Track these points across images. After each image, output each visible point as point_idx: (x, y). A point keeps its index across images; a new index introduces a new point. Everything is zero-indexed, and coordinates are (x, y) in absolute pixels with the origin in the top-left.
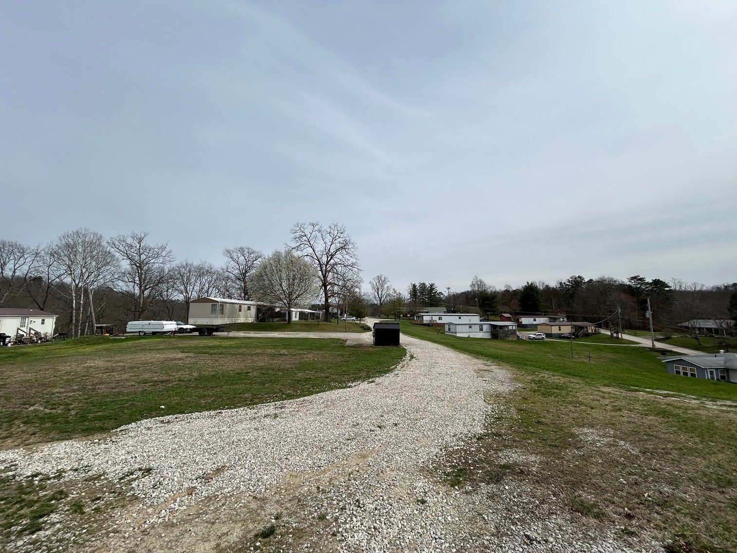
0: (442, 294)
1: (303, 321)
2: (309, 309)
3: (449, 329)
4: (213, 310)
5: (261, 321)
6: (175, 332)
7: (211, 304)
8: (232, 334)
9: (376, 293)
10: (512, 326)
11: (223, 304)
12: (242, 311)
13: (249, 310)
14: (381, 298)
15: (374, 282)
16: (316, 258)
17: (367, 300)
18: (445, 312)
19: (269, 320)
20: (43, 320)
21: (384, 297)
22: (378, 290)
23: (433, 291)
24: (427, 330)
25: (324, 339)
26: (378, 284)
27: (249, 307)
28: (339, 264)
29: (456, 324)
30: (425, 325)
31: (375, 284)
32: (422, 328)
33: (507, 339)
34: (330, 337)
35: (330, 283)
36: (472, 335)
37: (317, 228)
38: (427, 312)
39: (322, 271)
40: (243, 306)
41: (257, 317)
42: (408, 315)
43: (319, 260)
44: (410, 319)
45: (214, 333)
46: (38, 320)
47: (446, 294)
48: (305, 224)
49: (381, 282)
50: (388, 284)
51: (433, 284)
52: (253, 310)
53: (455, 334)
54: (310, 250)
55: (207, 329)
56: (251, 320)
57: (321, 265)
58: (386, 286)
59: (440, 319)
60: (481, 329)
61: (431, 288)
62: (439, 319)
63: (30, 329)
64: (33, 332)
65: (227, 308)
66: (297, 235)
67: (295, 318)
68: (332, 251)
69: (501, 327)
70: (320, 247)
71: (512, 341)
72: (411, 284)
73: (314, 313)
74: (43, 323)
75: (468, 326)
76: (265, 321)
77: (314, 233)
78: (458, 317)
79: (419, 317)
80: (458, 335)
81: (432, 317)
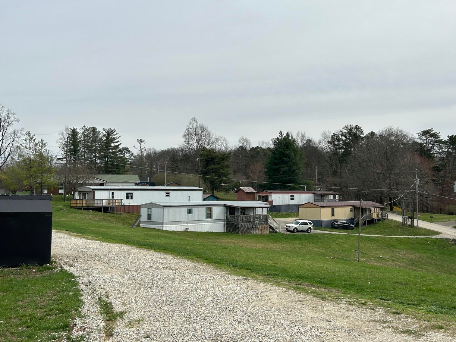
0: (129, 152)
3: (149, 217)
10: (262, 208)
18: (137, 184)
21: (7, 153)
23: (113, 145)
24: (104, 220)
29: (164, 207)
30: (99, 209)
32: (90, 215)
33: (253, 232)
36: (192, 228)
38: (102, 184)
42: (61, 191)
44: (65, 199)
47: (136, 152)
50: (16, 126)
51: (113, 132)
53: (160, 227)
58: (10, 130)
59: (129, 196)
60: (209, 216)
61: (107, 138)
62: (127, 198)
69: (244, 210)
71: (261, 235)
72: (67, 129)
75: (185, 210)
78: (164, 193)
79: (84, 193)
80: (166, 228)
81: (113, 193)
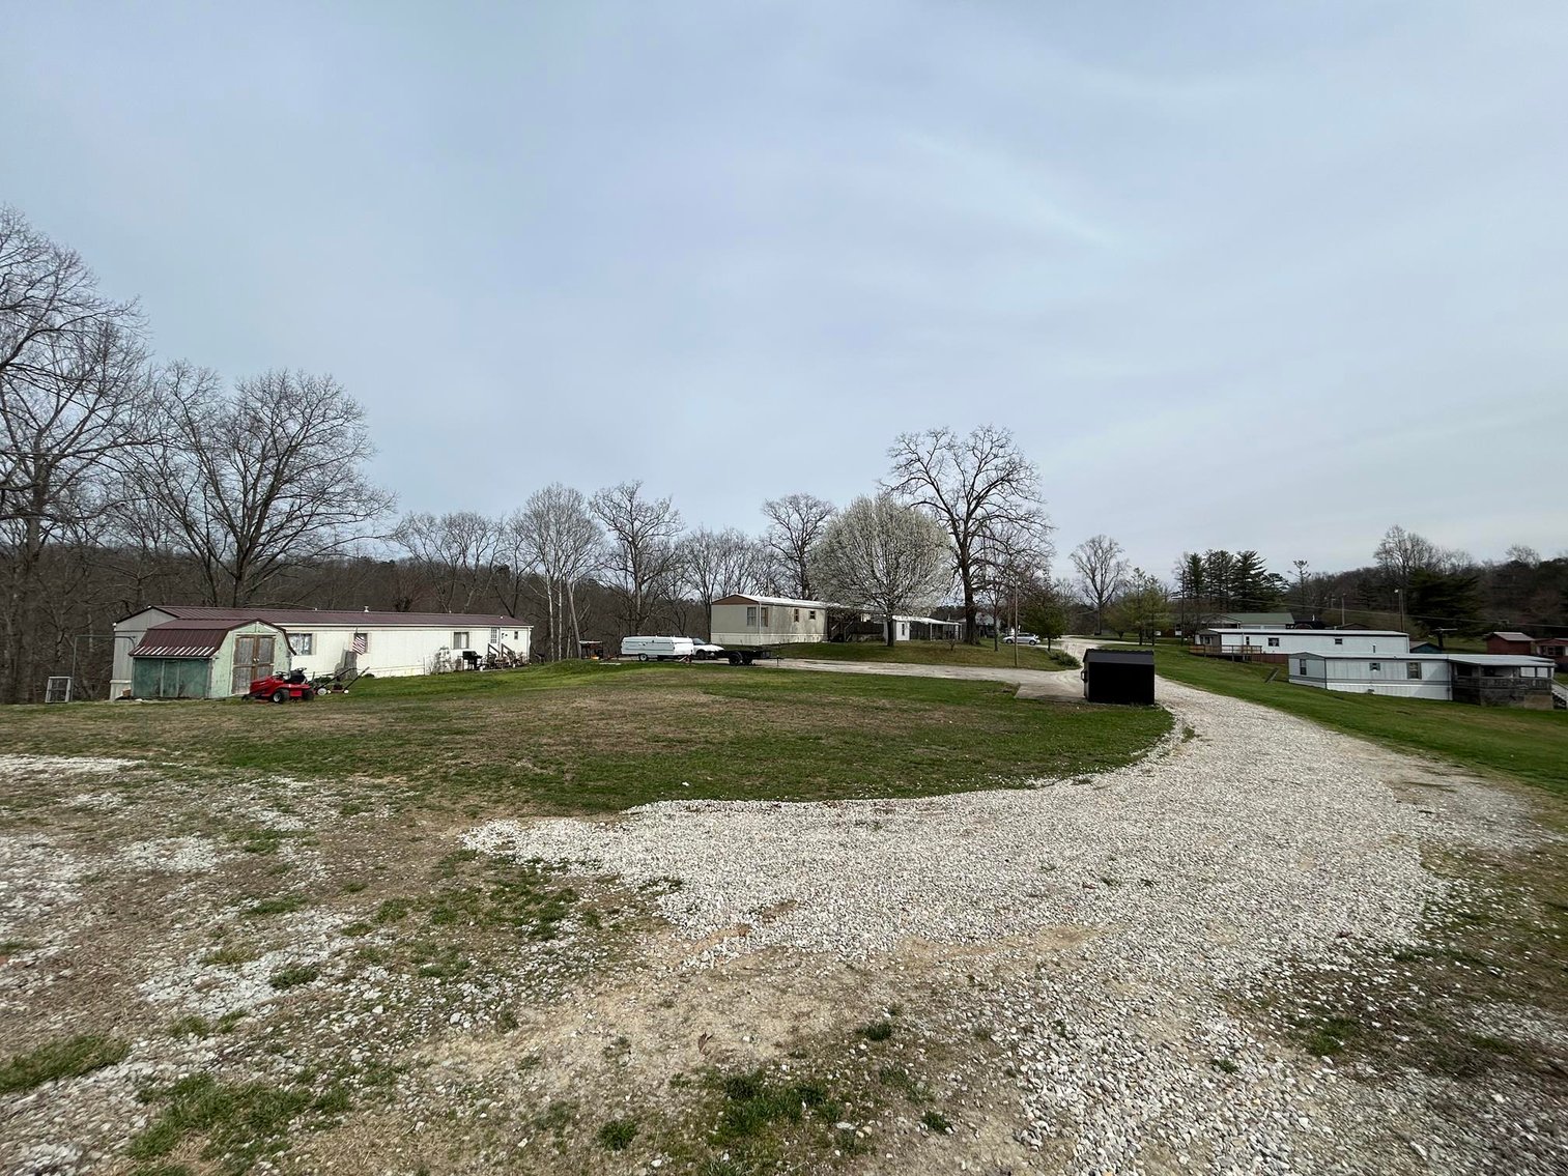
0: (1281, 579)
1: (919, 643)
2: (930, 617)
3: (1303, 671)
4: (751, 619)
5: (836, 639)
6: (691, 657)
7: (745, 607)
8: (786, 664)
9: (1089, 581)
10: (1536, 667)
11: (766, 607)
12: (801, 619)
13: (813, 617)
14: (1102, 591)
15: (1081, 553)
16: (943, 507)
17: (1066, 597)
18: (1288, 626)
19: (851, 639)
20: (516, 633)
21: (1110, 589)
22: (1093, 571)
23: (1253, 572)
24: (1234, 670)
25: (966, 681)
26: (1092, 559)
27: (812, 613)
28: (998, 516)
29: (1326, 658)
30: (1228, 657)
31: (1085, 559)
32: (1216, 664)
33: (1513, 705)
34: (979, 678)
35: (976, 561)
36: (1380, 689)
37: (944, 440)
38: (1234, 626)
39: (956, 533)
40: (801, 610)
41: (828, 631)
42: (1177, 633)
43: (949, 512)
44: (1182, 643)
45: (754, 661)
46: (510, 633)
47: (1293, 578)
48: (918, 436)
49: (1100, 553)
50: (1120, 557)
51: (1252, 555)
52: (820, 620)
53: (1322, 685)
54: (930, 491)
55: (742, 652)
56: (816, 638)
57: (954, 522)
58: (1113, 562)
59: (1273, 642)
60: (1415, 674)
61: (1244, 563)
62: (1270, 644)
63: (503, 646)
64: (505, 651)
65: (774, 612)
66: (902, 460)
67: (902, 636)
68: (979, 487)
69: (1490, 670)
70: (951, 481)
71: (1533, 712)
72: (1186, 556)
73: (941, 625)
74: (516, 638)
75: (1367, 664)
76: (842, 641)
77: (937, 453)
78: (1332, 640)
79: (1208, 637)
80: (1331, 686)
81: (1248, 638)
